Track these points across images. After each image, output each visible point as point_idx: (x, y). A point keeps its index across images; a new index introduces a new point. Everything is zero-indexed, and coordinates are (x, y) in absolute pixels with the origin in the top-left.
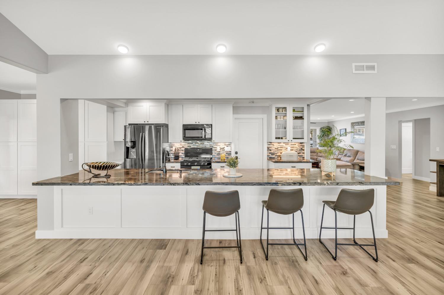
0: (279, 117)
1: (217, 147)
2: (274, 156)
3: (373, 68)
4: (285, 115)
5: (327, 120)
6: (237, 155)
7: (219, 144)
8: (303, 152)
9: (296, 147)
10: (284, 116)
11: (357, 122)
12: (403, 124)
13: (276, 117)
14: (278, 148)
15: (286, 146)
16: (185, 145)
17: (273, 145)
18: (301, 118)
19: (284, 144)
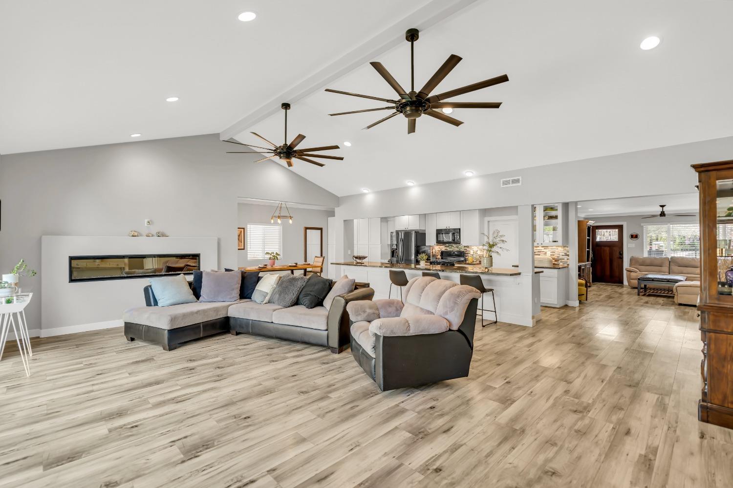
3: (517, 181)
8: (568, 257)
9: (558, 252)
15: (545, 250)
16: (439, 248)
18: (556, 217)
19: (543, 248)
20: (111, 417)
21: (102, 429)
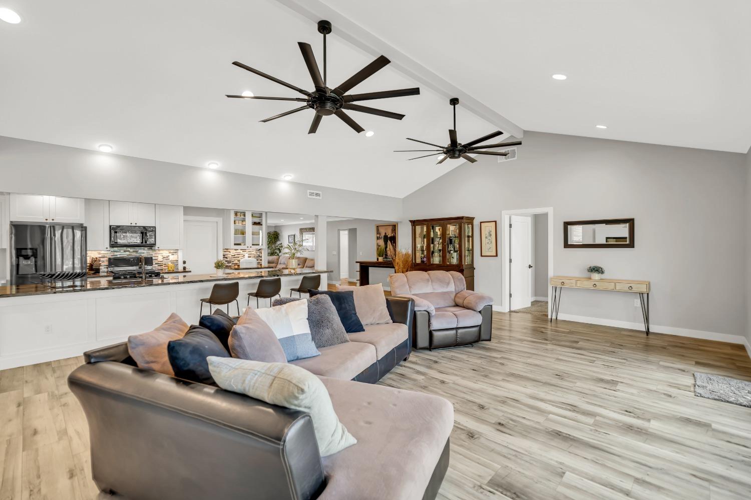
0: (237, 222)
1: (157, 255)
2: (230, 264)
3: (319, 195)
4: (244, 220)
5: (275, 224)
6: (185, 265)
7: (161, 252)
8: (261, 259)
9: (254, 254)
10: (242, 221)
11: (305, 228)
12: (341, 232)
13: (235, 221)
14: (235, 255)
15: (243, 253)
16: (108, 254)
17: (230, 252)
18: (259, 224)
19: (241, 251)
20: (639, 430)
21: (654, 426)
